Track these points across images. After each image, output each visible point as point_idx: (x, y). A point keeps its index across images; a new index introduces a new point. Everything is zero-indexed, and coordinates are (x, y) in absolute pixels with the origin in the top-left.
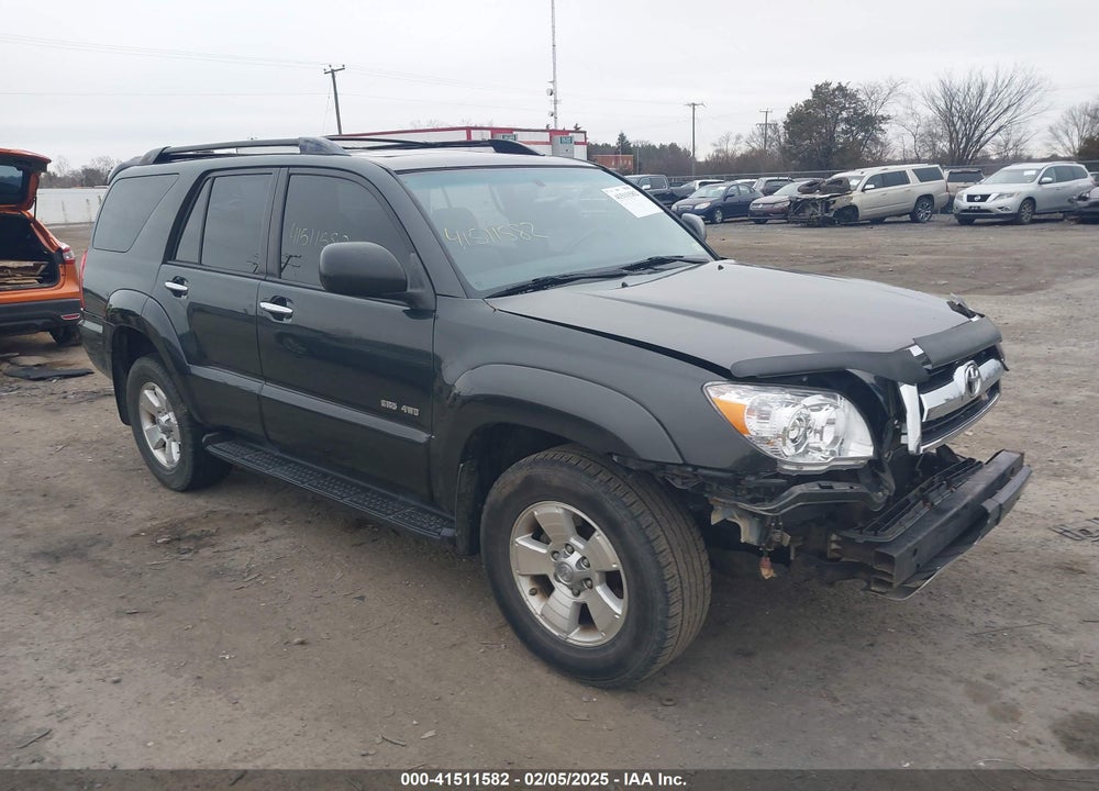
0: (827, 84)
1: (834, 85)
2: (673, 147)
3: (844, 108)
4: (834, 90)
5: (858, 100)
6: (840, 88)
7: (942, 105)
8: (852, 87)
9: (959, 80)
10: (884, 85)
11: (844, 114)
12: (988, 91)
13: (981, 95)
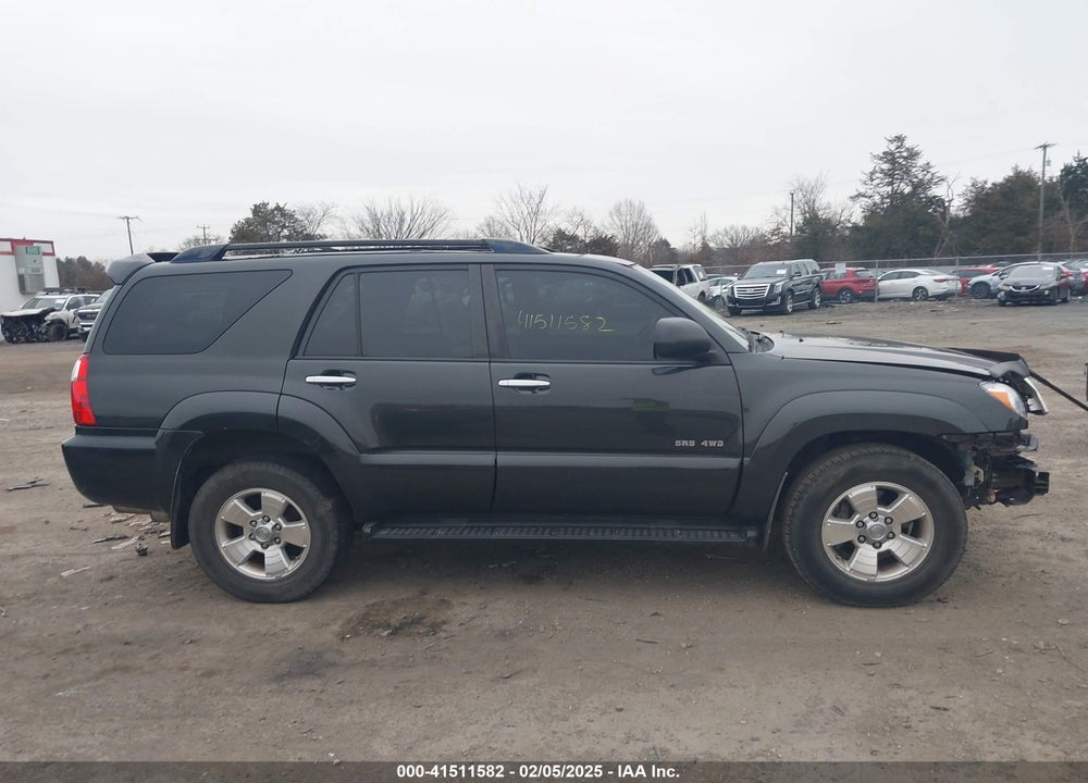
0: (265, 205)
1: (271, 206)
2: (82, 261)
3: (284, 227)
4: (273, 211)
5: (297, 220)
6: (278, 208)
7: (371, 227)
8: (289, 208)
9: (382, 207)
10: (317, 207)
11: (286, 232)
12: (408, 217)
13: (402, 221)
